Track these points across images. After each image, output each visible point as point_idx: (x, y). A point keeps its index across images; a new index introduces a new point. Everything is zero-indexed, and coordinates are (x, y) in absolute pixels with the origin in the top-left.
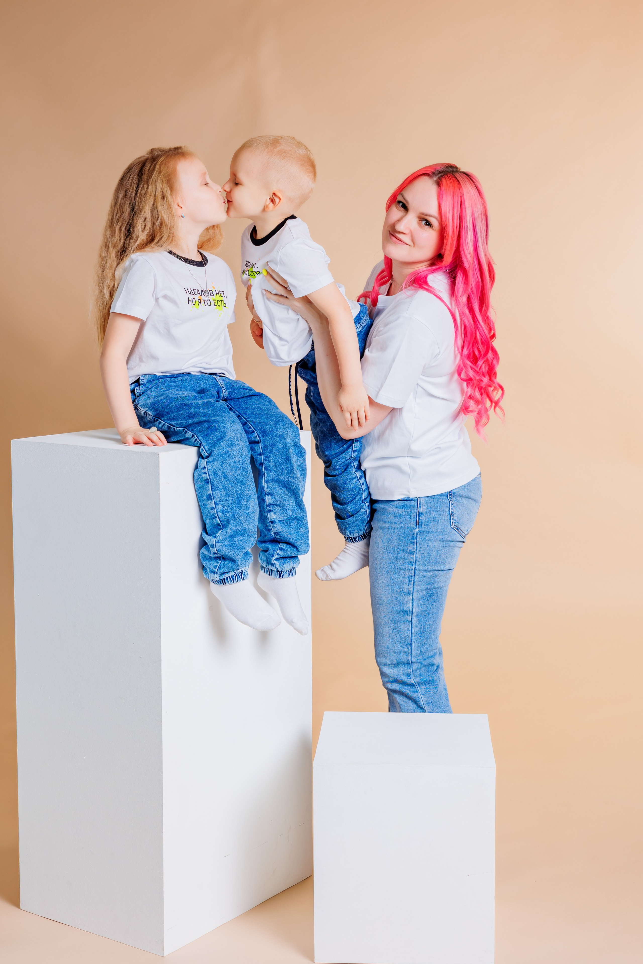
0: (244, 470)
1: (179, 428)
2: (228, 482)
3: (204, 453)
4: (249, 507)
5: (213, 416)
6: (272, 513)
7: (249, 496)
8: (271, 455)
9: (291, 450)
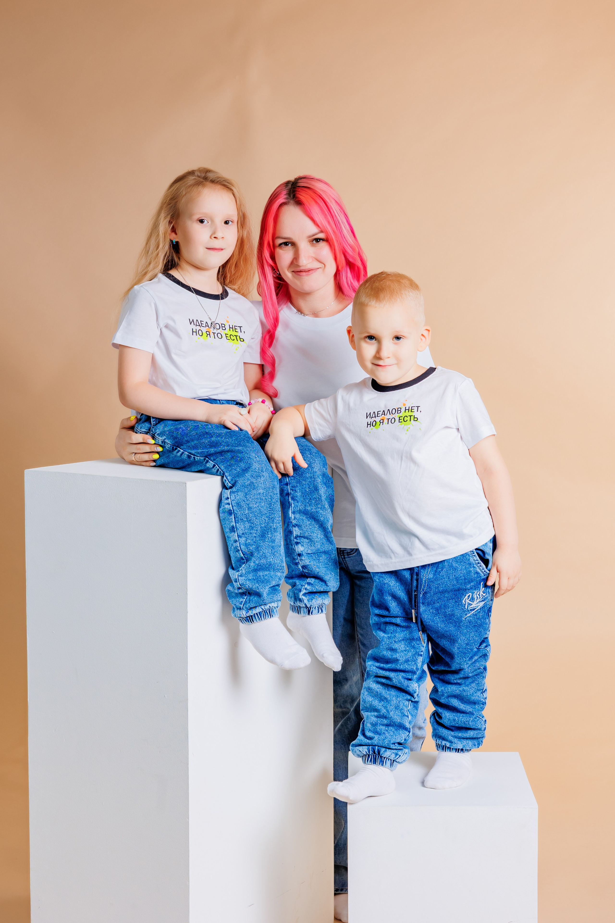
1: (199, 457)
4: (274, 540)
6: (300, 546)
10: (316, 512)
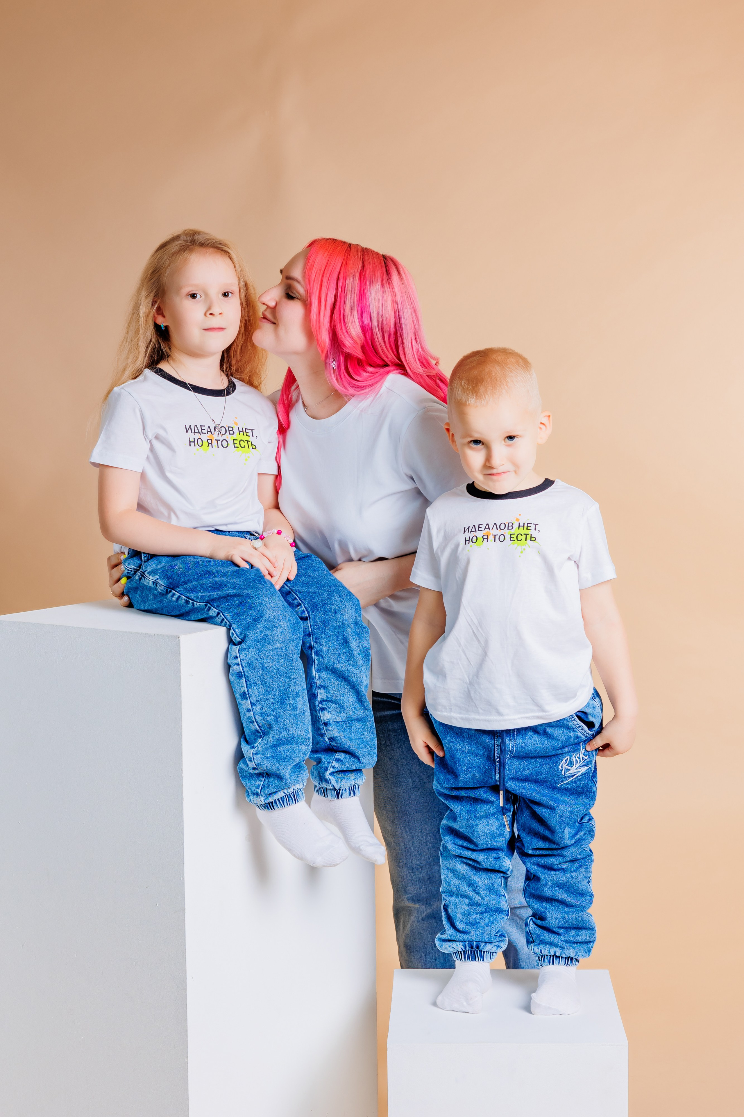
0: (287, 658)
1: (199, 602)
2: (268, 676)
3: (235, 637)
4: (297, 707)
5: (246, 589)
6: (326, 712)
7: (296, 693)
8: (323, 636)
9: (349, 629)
10: (347, 670)
